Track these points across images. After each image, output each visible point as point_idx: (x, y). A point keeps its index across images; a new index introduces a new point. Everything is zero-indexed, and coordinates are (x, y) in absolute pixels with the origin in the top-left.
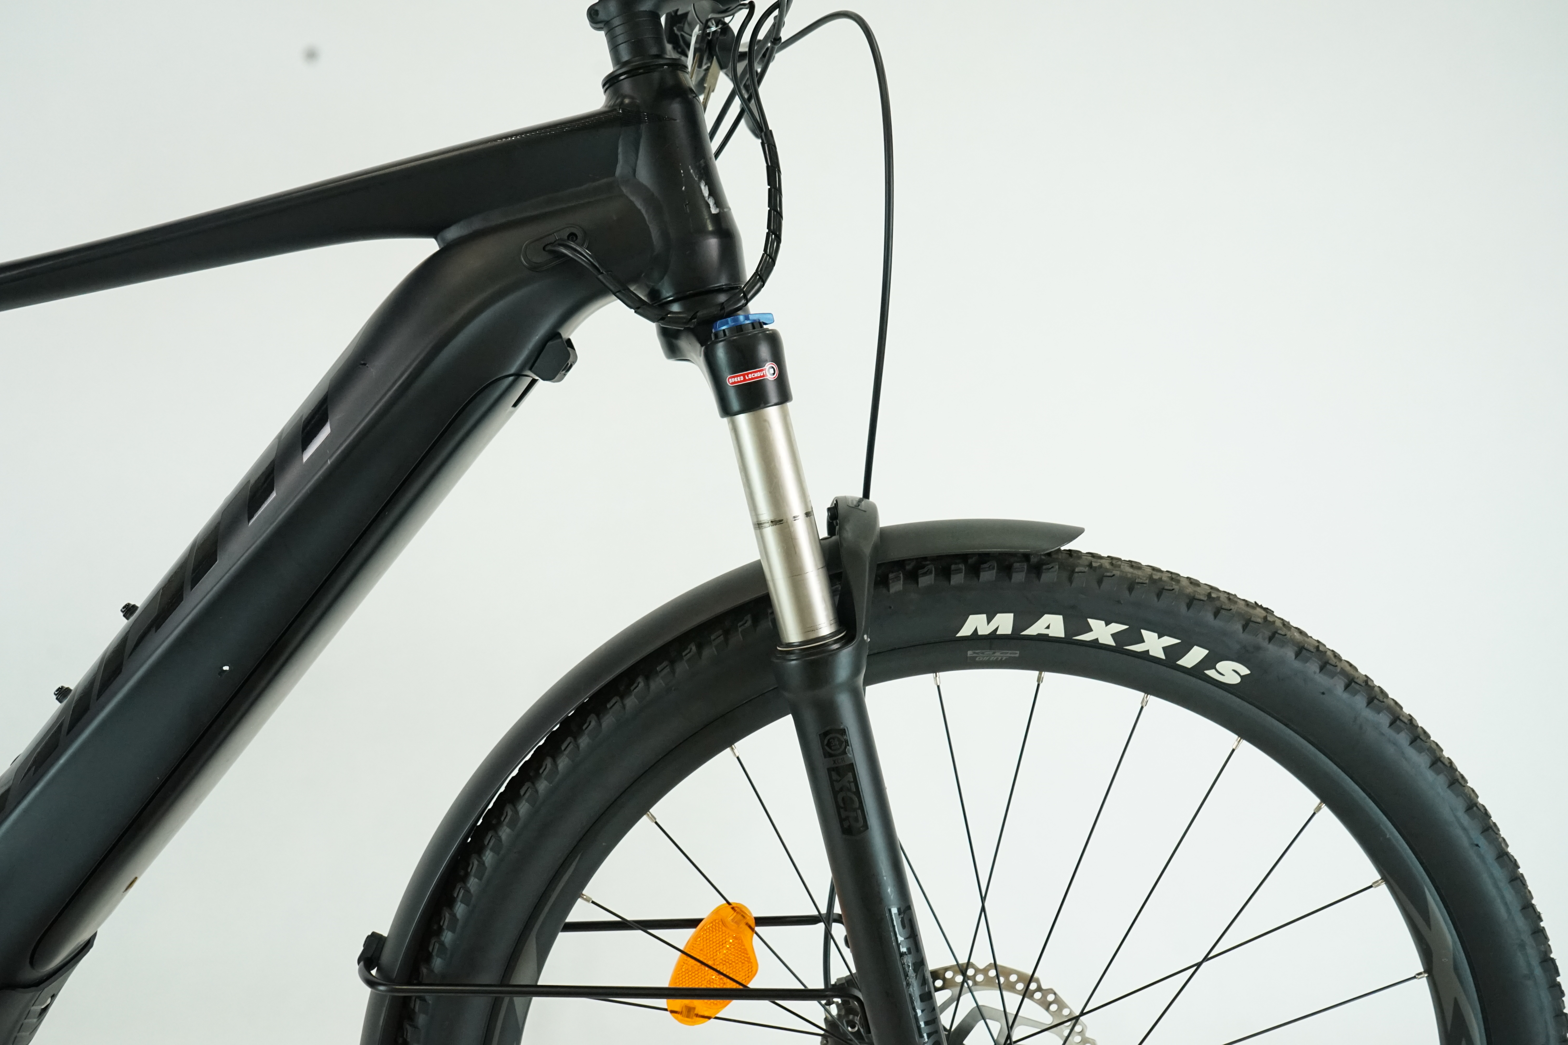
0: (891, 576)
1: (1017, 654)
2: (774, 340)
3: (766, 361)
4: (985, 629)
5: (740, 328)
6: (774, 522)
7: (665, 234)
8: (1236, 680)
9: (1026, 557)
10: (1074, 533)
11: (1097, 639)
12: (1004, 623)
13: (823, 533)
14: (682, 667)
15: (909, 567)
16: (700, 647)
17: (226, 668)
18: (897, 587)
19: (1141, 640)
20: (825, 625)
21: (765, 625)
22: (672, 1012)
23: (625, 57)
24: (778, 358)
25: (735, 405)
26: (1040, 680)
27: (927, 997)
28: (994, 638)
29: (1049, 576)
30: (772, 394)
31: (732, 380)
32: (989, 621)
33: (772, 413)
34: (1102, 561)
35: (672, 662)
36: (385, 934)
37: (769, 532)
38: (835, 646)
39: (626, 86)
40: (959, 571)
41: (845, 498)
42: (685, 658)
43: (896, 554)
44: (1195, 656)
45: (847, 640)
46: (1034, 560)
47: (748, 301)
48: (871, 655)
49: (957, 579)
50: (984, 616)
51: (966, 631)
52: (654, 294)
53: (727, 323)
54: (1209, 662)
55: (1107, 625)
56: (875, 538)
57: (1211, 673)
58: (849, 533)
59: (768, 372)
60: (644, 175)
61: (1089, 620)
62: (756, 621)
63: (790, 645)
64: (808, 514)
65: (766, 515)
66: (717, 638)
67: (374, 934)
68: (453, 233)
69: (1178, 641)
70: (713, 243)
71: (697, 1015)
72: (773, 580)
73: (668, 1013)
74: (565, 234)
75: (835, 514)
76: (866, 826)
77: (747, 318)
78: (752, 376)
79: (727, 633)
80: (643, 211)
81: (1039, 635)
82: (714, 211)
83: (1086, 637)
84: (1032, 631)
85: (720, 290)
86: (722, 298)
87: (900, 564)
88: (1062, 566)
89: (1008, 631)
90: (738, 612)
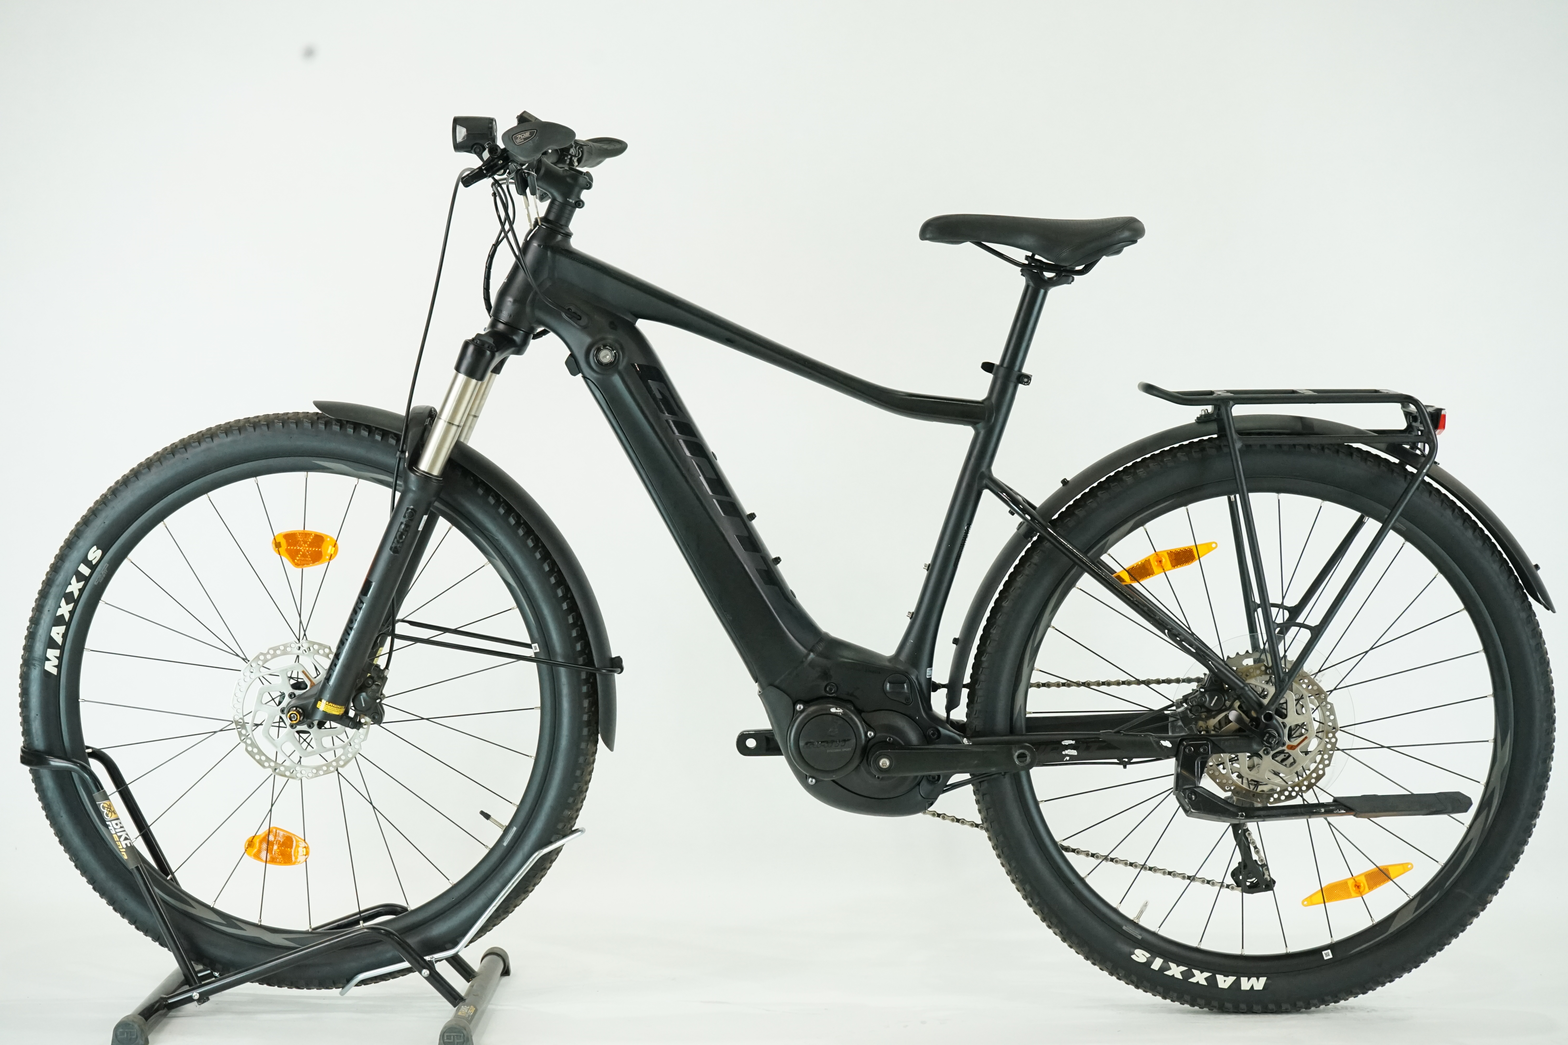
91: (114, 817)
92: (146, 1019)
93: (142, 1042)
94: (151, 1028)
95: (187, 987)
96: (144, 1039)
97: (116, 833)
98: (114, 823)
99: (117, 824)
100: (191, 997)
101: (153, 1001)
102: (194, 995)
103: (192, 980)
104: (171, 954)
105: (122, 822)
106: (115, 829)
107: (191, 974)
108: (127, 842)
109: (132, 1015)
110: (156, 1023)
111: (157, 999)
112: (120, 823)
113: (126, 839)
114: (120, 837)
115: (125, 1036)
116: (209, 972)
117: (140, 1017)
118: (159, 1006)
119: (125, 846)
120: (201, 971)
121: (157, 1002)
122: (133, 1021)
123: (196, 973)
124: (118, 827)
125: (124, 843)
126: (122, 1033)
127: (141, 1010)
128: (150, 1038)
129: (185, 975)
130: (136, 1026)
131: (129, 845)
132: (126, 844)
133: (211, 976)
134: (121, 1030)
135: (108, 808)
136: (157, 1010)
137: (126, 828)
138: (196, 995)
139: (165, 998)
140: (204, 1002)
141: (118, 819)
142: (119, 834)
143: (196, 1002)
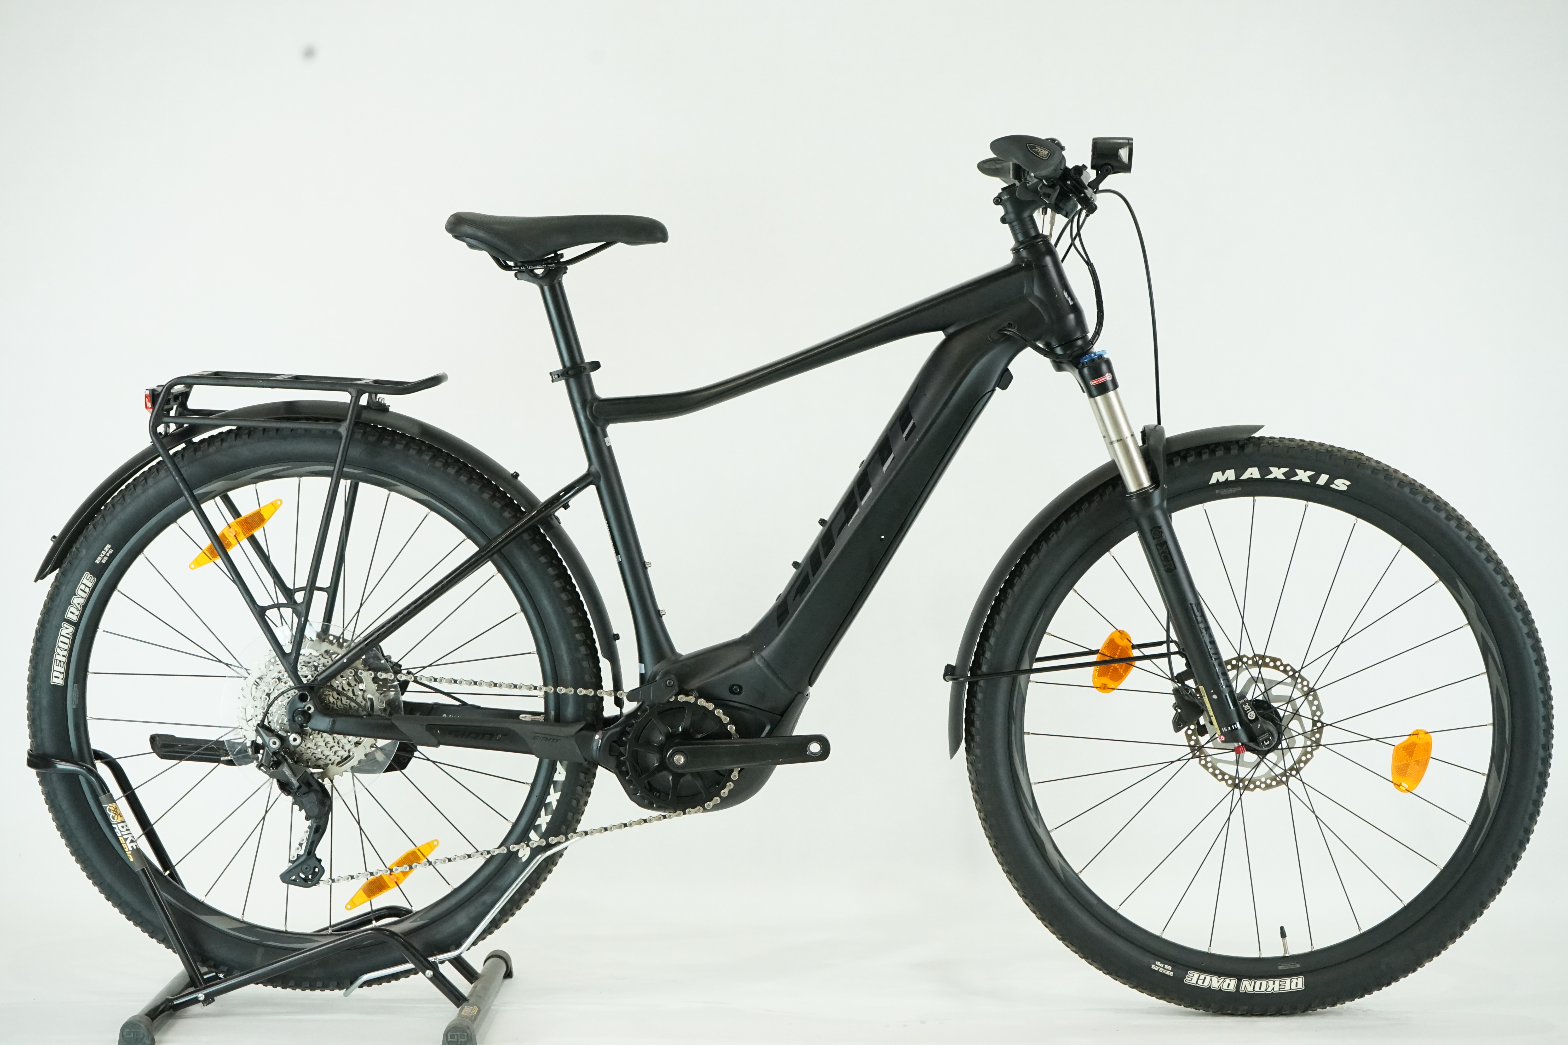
0: (1174, 459)
1: (1240, 489)
2: (1108, 362)
3: (1106, 373)
4: (1222, 479)
5: (1093, 360)
6: (1118, 441)
7: (1050, 317)
8: (1345, 488)
9: (1237, 442)
10: (1258, 428)
11: (1276, 477)
12: (1230, 475)
13: (1140, 444)
14: (1083, 514)
15: (1182, 454)
16: (1089, 504)
17: (883, 537)
18: (1177, 464)
19: (1296, 475)
20: (1146, 483)
21: (1119, 489)
22: (1097, 688)
23: (1021, 239)
24: (1111, 370)
25: (1095, 392)
26: (1254, 501)
27: (1225, 674)
28: (1227, 483)
29: (1249, 449)
30: (1110, 386)
31: (1093, 383)
32: (1223, 474)
33: (1111, 394)
34: (1274, 440)
35: (1078, 512)
36: (954, 664)
37: (1117, 445)
38: (1151, 491)
39: (1024, 253)
40: (1206, 453)
41: (1148, 426)
42: (1084, 510)
43: (1175, 449)
44: (1323, 479)
45: (1156, 488)
46: (1241, 443)
47: (1093, 345)
48: (1170, 498)
49: (1205, 457)
50: (1220, 473)
51: (1213, 481)
52: (1048, 344)
53: (1086, 358)
54: (1330, 481)
55: (1279, 469)
56: (1165, 442)
57: (1333, 486)
58: (1152, 441)
59: (1108, 377)
60: (1037, 292)
61: (1270, 468)
62: (1114, 488)
63: (1131, 493)
64: (1132, 435)
65: (1114, 438)
66: (1097, 498)
67: (948, 665)
68: (951, 330)
69: (1314, 473)
70: (1072, 317)
71: (1108, 688)
72: (1120, 464)
73: (1095, 689)
74: (1006, 324)
75: (1144, 433)
76: (1175, 568)
77: (1095, 355)
78: (1101, 380)
79: (1101, 496)
80: (1040, 309)
81: (1249, 478)
82: (1071, 303)
83: (1271, 476)
84: (1244, 477)
85: (1078, 339)
86: (1079, 342)
87: (1178, 453)
88: (1254, 445)
89: (1233, 478)
90: (1105, 485)
91: (120, 819)
92: (153, 1019)
93: (148, 1042)
94: (157, 1029)
95: (192, 989)
96: (150, 1038)
97: (122, 836)
98: (120, 825)
99: (123, 827)
100: (196, 998)
101: (158, 1003)
102: (199, 996)
103: (197, 982)
104: (177, 956)
105: (128, 825)
106: (121, 831)
107: (197, 975)
108: (133, 844)
109: (139, 1016)
110: (162, 1024)
111: (163, 1000)
112: (126, 826)
113: (132, 841)
114: (126, 840)
115: (132, 1035)
116: (214, 974)
117: (146, 1017)
118: (164, 1008)
119: (131, 849)
120: (206, 974)
121: (162, 1004)
122: (140, 1021)
123: (202, 975)
124: (125, 829)
125: (130, 845)
126: (129, 1033)
127: (146, 1011)
128: (156, 1038)
129: (191, 977)
130: (142, 1025)
131: (135, 848)
132: (132, 847)
133: (216, 977)
134: (128, 1030)
135: (114, 811)
136: (163, 1011)
137: (132, 831)
138: (201, 996)
139: (171, 999)
140: (210, 1003)
141: (124, 822)
142: (125, 837)
143: (201, 1004)
